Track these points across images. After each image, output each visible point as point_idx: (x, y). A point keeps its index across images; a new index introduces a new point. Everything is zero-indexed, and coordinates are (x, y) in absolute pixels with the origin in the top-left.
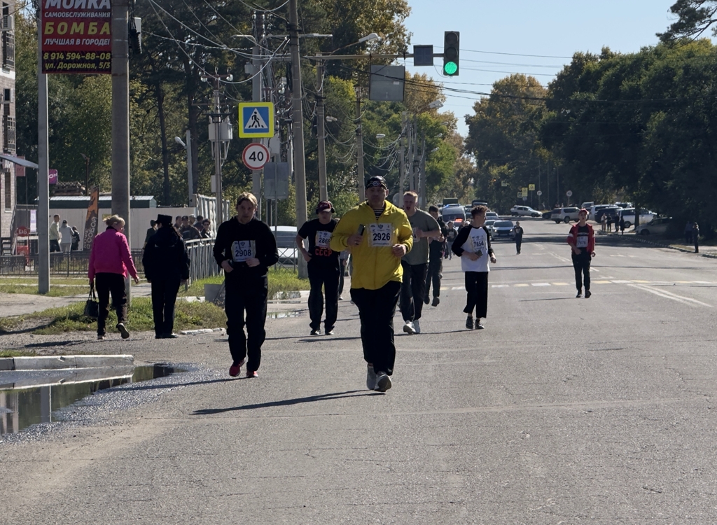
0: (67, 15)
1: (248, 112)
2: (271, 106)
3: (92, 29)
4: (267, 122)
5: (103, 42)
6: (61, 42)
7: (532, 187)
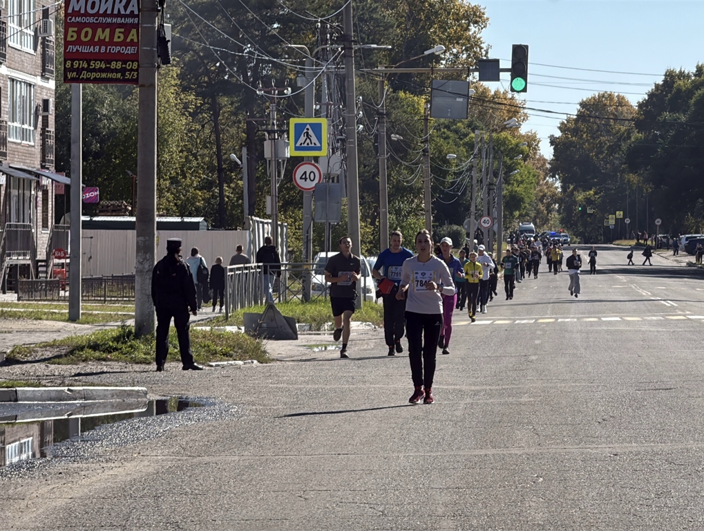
0: (91, 20)
1: (300, 128)
2: (324, 122)
3: (119, 35)
4: (320, 140)
5: (130, 50)
6: (85, 50)
7: (620, 214)
